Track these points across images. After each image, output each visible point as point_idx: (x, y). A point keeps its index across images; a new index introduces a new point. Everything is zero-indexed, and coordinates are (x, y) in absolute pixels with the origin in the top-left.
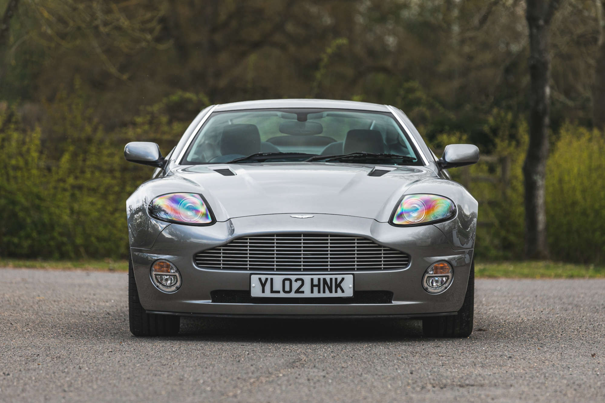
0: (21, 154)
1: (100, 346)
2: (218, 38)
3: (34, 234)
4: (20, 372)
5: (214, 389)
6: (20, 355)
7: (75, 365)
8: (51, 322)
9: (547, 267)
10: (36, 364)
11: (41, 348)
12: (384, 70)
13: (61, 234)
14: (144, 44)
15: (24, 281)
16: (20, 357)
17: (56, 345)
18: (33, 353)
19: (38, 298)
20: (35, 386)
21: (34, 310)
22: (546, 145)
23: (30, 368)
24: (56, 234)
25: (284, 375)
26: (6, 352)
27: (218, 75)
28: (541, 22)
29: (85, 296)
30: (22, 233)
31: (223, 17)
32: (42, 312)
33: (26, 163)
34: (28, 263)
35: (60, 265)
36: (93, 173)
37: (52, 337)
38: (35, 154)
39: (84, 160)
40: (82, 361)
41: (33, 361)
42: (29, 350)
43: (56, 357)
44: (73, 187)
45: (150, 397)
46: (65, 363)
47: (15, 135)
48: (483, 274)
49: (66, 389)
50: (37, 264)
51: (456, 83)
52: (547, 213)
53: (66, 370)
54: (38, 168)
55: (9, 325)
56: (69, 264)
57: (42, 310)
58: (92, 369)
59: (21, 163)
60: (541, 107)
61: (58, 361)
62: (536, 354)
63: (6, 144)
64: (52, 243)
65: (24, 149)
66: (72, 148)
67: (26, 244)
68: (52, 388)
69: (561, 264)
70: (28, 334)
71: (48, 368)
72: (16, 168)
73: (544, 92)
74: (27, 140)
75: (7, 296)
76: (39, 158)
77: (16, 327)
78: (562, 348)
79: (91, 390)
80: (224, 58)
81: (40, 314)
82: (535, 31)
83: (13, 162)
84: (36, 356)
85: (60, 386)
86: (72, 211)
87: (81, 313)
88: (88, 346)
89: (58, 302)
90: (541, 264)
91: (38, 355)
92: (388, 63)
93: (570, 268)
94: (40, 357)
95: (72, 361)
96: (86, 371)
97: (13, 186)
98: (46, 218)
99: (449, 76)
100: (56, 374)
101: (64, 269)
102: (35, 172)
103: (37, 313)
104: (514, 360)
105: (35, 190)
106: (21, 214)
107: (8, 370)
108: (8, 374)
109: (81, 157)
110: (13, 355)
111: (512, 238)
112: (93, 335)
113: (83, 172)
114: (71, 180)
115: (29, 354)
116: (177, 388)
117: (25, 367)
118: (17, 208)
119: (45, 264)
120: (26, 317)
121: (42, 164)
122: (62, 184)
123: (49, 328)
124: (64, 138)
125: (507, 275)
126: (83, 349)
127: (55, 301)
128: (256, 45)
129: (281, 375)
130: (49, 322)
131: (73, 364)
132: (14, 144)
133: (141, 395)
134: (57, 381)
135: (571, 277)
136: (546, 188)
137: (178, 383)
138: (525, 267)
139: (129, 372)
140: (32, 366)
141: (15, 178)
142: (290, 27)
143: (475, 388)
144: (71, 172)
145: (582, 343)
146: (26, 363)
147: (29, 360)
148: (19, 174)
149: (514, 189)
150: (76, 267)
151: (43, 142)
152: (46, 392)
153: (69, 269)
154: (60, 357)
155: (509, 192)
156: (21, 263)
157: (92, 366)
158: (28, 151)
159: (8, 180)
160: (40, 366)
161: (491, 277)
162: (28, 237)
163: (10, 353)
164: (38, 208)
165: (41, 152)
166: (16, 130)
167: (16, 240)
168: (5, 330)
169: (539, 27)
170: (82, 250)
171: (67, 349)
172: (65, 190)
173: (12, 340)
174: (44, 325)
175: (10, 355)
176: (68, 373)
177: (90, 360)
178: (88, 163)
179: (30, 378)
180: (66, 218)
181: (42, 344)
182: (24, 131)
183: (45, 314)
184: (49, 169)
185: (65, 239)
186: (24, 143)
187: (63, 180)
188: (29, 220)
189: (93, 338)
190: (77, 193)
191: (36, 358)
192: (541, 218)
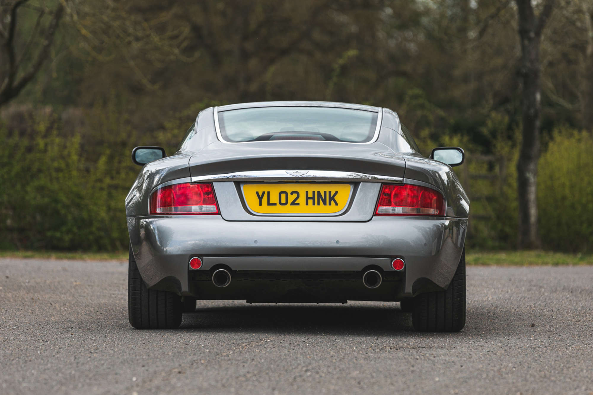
0: (62, 157)
1: (125, 320)
2: (249, 46)
3: (75, 230)
4: (56, 340)
5: (212, 351)
6: (58, 328)
7: (102, 335)
8: (85, 303)
9: (538, 256)
10: (70, 334)
11: (75, 323)
12: (403, 74)
13: (99, 229)
14: (172, 57)
15: (65, 270)
16: (57, 329)
17: (88, 320)
18: (68, 326)
19: (75, 284)
20: (67, 350)
21: (71, 293)
22: (537, 145)
23: (65, 337)
24: (94, 229)
25: (271, 341)
26: (46, 325)
27: (249, 80)
28: (532, 35)
29: (116, 281)
30: (64, 229)
31: (253, 26)
32: (78, 295)
33: (68, 165)
34: (70, 255)
35: (98, 256)
36: (127, 173)
37: (85, 314)
38: (75, 157)
39: (120, 162)
40: (108, 331)
41: (68, 332)
42: (65, 324)
43: (87, 329)
44: (110, 186)
45: (159, 356)
46: (94, 333)
47: (57, 140)
48: (477, 263)
49: (92, 352)
50: (78, 255)
51: (472, 85)
52: (538, 207)
53: (94, 338)
54: (78, 170)
55: (49, 305)
56: (105, 256)
57: (78, 293)
58: (115, 338)
59: (63, 165)
60: (532, 111)
61: (88, 332)
62: (487, 324)
63: (49, 148)
64: (91, 237)
65: (66, 152)
66: (108, 152)
67: (67, 238)
68: (81, 351)
69: (551, 254)
70: (65, 312)
71: (79, 337)
72: (58, 170)
73: (535, 99)
74: (68, 144)
75: (48, 282)
76: (79, 161)
77: (55, 307)
78: (511, 320)
79: (112, 352)
80: (253, 63)
81: (76, 296)
82: (526, 42)
83: (56, 164)
84: (70, 328)
85: (88, 350)
86: (109, 209)
87: (111, 295)
88: (115, 320)
89: (92, 286)
90: (533, 253)
91: (72, 327)
92: (408, 67)
93: (559, 257)
94: (73, 329)
95: (99, 332)
96: (110, 339)
97: (55, 186)
98: (85, 215)
99: (466, 79)
100: (85, 341)
101: (101, 260)
102: (75, 173)
103: (73, 296)
104: (467, 329)
105: (75, 189)
106: (63, 212)
107: (47, 338)
108: (47, 342)
109: (116, 160)
110: (52, 328)
111: (507, 230)
112: (120, 313)
113: (118, 172)
114: (108, 181)
115: (65, 327)
116: (182, 351)
117: (61, 336)
118: (59, 206)
119: (85, 256)
120: (64, 299)
121: (82, 166)
122: (99, 185)
123: (83, 307)
124: (101, 143)
125: (499, 263)
126: (110, 323)
127: (89, 286)
128: (284, 52)
129: (269, 341)
130: (83, 303)
131: (100, 334)
132: (56, 148)
133: (152, 355)
134: (86, 346)
135: (556, 264)
136: (538, 185)
137: (183, 347)
138: (517, 256)
139: (145, 339)
140: (66, 335)
141: (57, 179)
142: (317, 35)
143: (424, 349)
144: (108, 173)
145: (530, 316)
146: (62, 333)
147: (65, 331)
148: (61, 175)
149: (510, 185)
150: (112, 258)
151: (82, 146)
152: (76, 354)
153: (106, 260)
154: (90, 329)
155: (505, 188)
156: (62, 255)
157: (116, 335)
158: (69, 155)
159: (51, 180)
160: (73, 336)
161: (484, 264)
162: (69, 231)
163: (49, 326)
164: (78, 206)
165: (80, 155)
166: (58, 135)
167: (58, 235)
168: (46, 309)
169: (530, 39)
170: (118, 243)
171: (97, 323)
172: (102, 189)
173: (51, 317)
174: (79, 305)
175: (49, 328)
176: (95, 340)
177: (114, 331)
178: (124, 164)
179: (64, 344)
180: (103, 214)
181: (76, 320)
182: (65, 136)
183: (80, 296)
184: (88, 170)
185: (102, 234)
186: (65, 147)
187: (100, 180)
188: (70, 217)
189: (120, 314)
190: (114, 191)
191: (70, 330)
192: (533, 211)
